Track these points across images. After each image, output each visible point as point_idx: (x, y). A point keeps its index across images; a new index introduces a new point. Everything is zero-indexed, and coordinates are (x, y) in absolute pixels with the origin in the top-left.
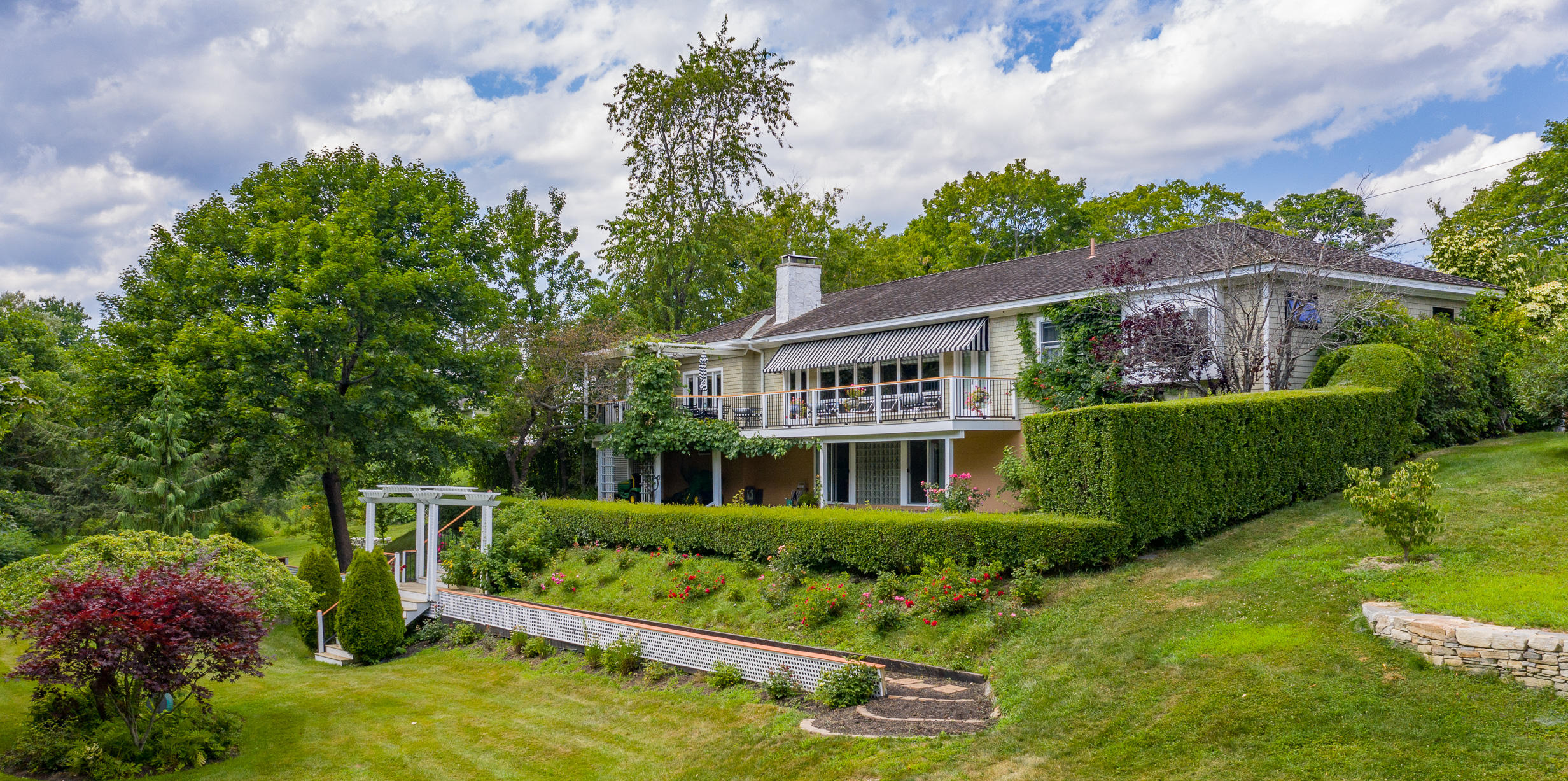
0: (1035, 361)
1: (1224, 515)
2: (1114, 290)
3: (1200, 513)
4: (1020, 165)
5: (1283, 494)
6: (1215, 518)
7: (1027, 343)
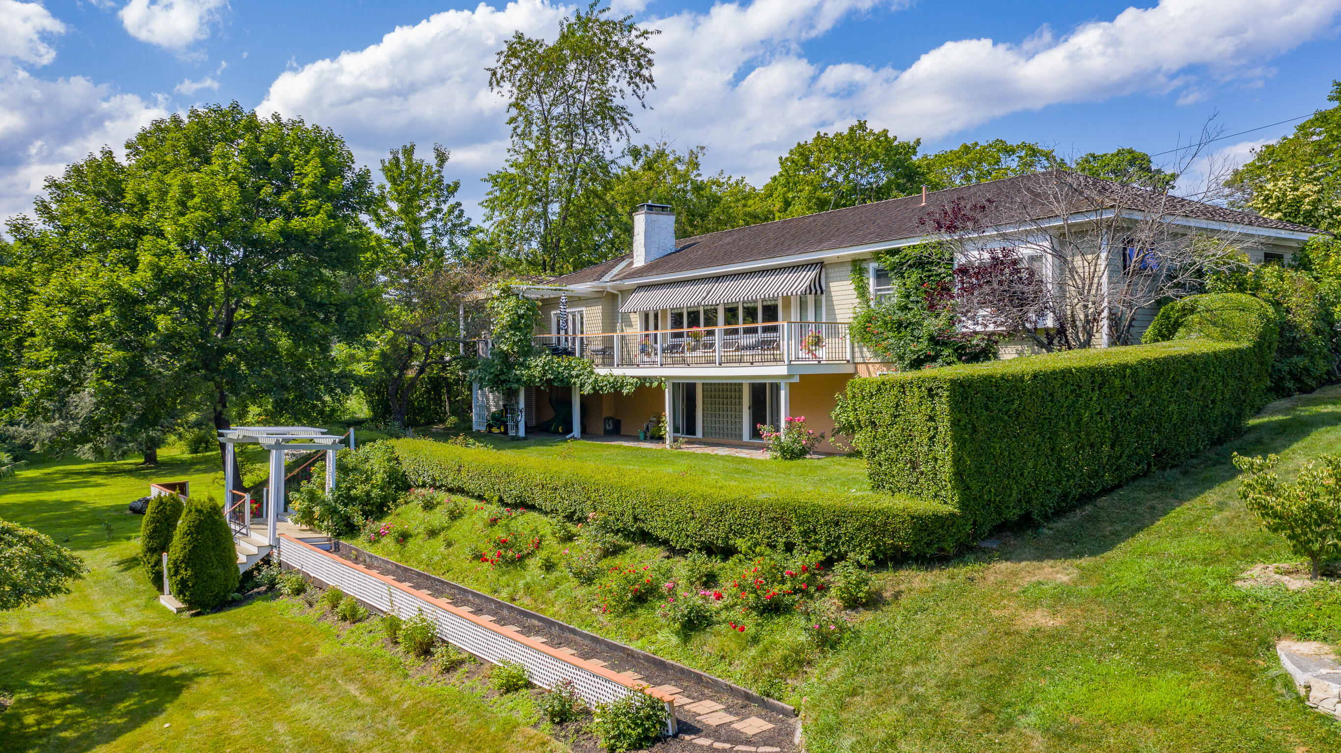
0: (869, 306)
1: (1076, 492)
2: (946, 237)
3: (1048, 492)
4: (862, 126)
5: (1138, 464)
6: (1065, 496)
7: (862, 290)
